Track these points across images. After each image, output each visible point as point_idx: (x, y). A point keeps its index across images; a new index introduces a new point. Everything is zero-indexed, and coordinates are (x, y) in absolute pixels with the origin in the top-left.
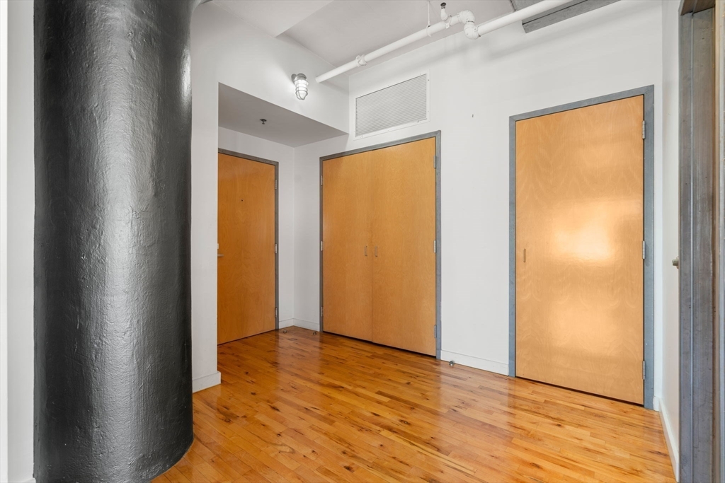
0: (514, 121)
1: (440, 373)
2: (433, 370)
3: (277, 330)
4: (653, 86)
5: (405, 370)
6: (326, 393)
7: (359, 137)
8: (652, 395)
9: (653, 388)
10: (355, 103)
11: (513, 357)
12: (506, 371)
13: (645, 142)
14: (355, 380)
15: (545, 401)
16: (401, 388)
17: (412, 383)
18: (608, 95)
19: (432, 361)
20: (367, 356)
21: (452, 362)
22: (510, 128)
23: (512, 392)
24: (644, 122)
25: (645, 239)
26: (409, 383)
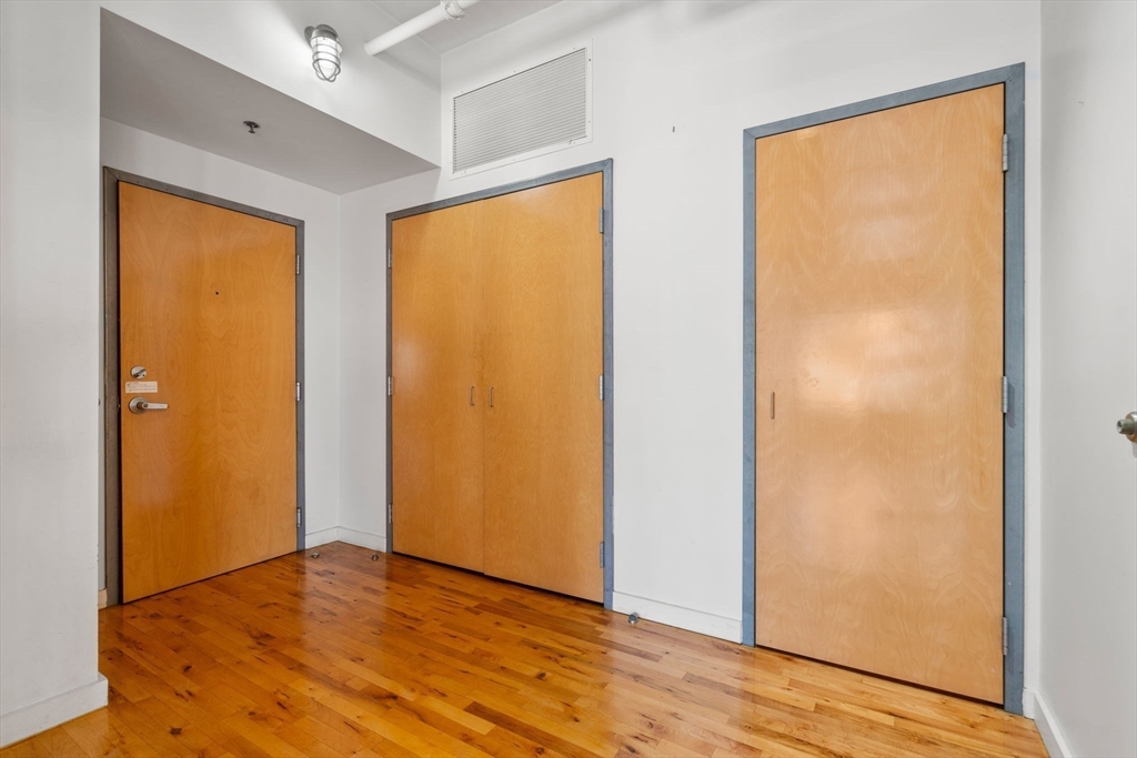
0: (753, 137)
1: (611, 645)
2: (595, 638)
3: (300, 552)
4: (1023, 64)
5: (540, 640)
6: (352, 717)
7: (458, 174)
8: (1021, 686)
9: (1022, 673)
10: (452, 108)
11: (751, 607)
12: (735, 634)
13: (1007, 179)
14: (428, 674)
15: (818, 706)
16: (524, 690)
17: (548, 674)
18: (936, 85)
19: (595, 613)
20: (467, 609)
21: (633, 617)
22: (746, 152)
23: (748, 687)
24: (1006, 136)
25: (1007, 372)
26: (541, 676)
